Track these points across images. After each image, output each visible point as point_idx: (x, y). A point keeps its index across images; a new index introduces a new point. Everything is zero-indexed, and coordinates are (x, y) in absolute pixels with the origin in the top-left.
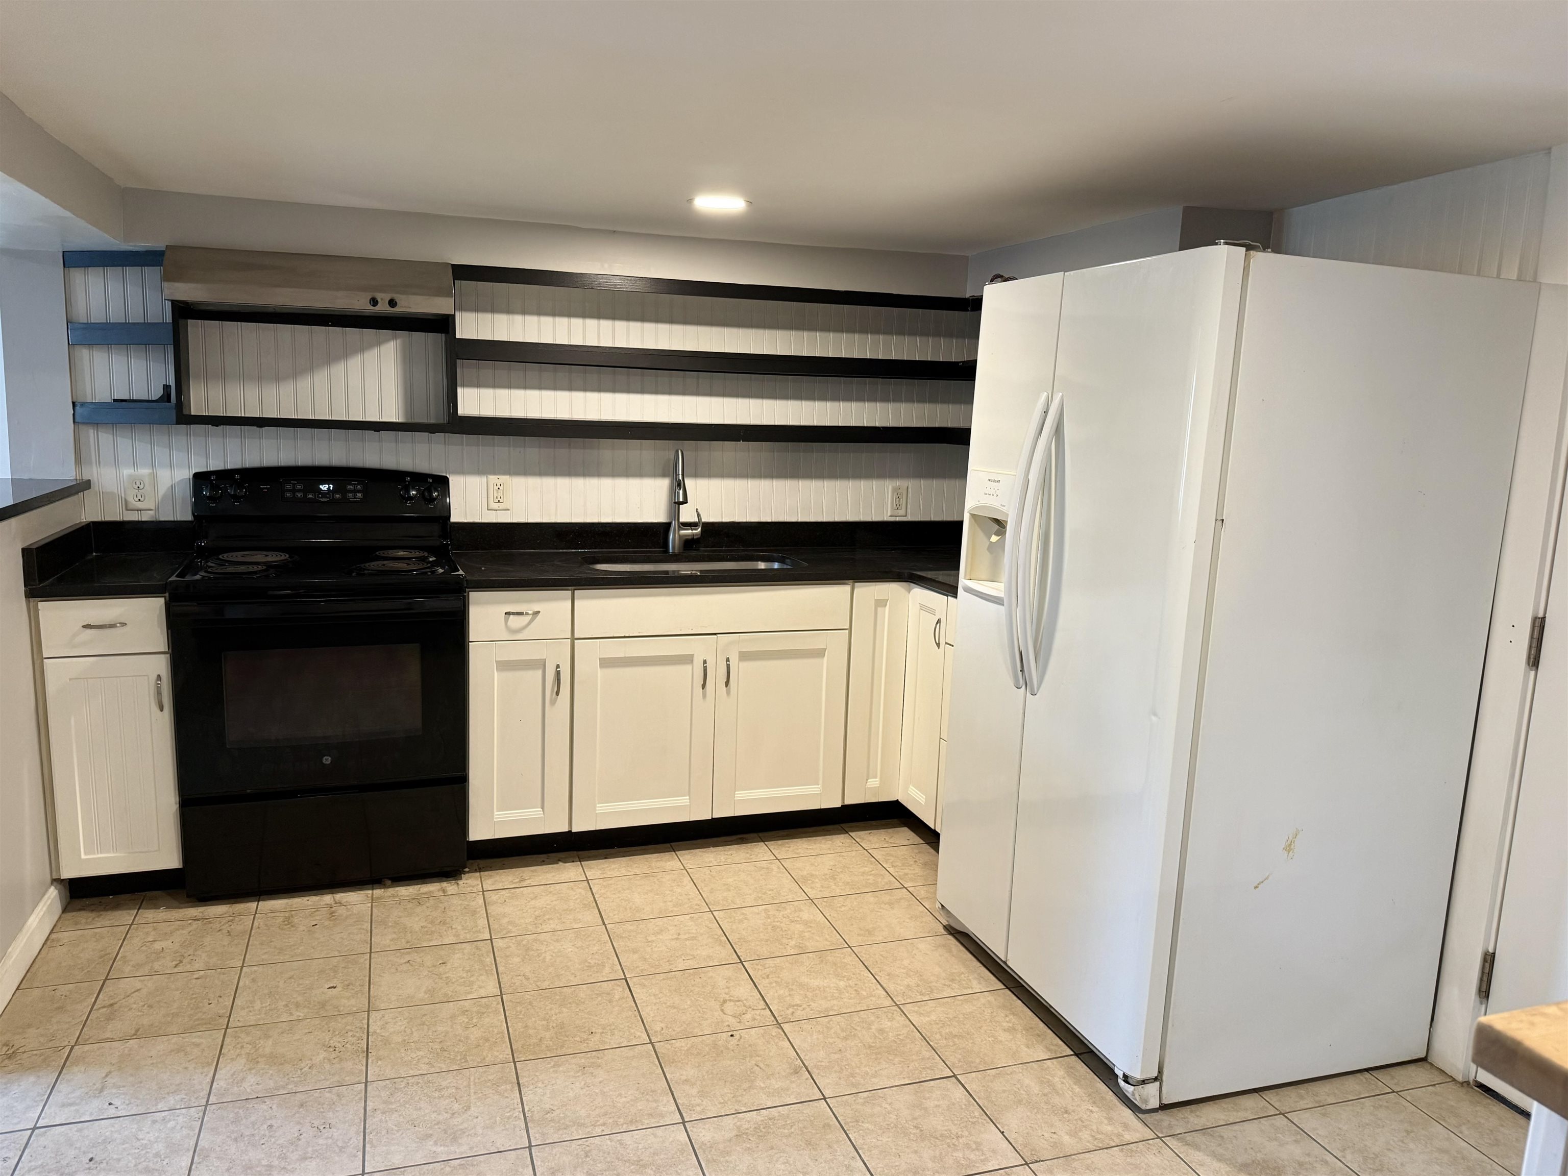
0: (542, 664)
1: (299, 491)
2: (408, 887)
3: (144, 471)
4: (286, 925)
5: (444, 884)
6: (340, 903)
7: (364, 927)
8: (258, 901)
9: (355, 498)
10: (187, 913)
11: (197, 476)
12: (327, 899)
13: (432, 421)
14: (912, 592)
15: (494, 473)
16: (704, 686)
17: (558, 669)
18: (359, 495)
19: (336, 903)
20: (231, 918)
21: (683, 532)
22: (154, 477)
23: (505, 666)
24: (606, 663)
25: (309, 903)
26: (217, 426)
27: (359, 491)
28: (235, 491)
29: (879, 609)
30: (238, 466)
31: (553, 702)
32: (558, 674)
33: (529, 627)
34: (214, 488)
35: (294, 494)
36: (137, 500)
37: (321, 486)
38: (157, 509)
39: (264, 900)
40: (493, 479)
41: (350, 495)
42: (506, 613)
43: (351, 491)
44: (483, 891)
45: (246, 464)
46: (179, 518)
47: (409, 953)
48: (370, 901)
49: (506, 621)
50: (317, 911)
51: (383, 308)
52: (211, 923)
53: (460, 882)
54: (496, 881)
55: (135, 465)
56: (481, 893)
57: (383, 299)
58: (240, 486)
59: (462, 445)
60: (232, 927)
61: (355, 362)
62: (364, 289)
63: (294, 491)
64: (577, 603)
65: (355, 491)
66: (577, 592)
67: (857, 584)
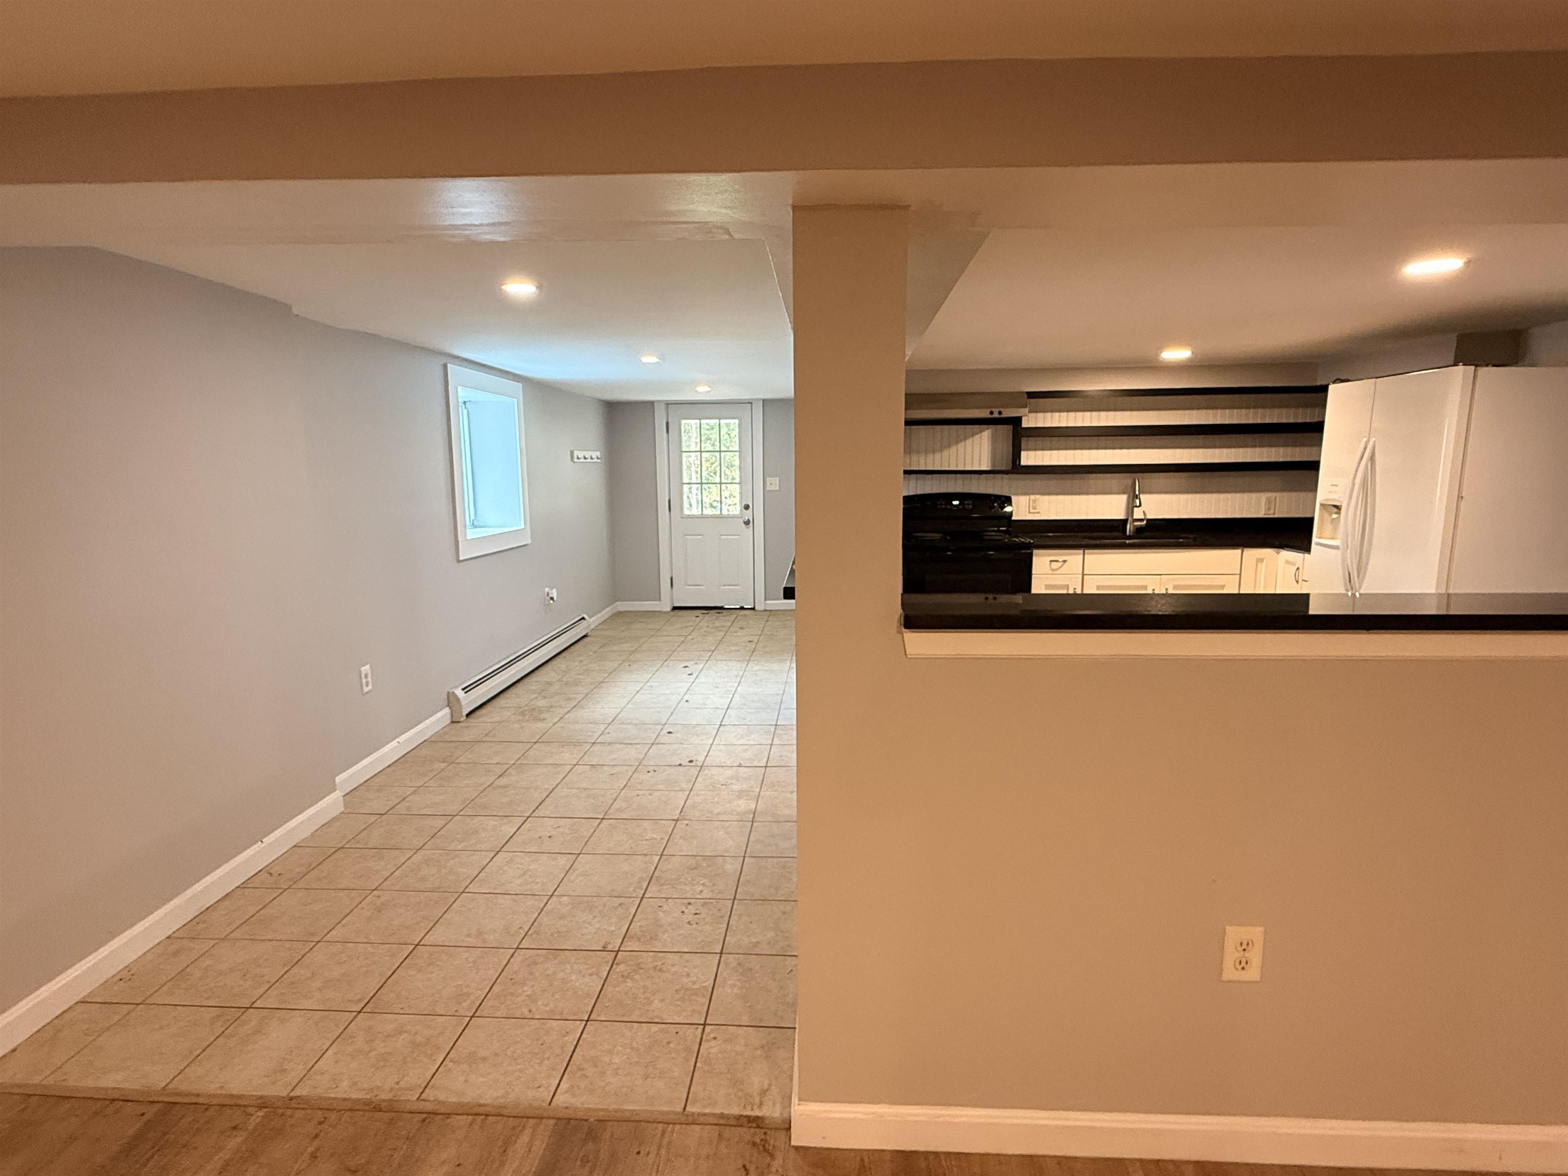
0: (1067, 587)
1: (944, 505)
9: (969, 508)
11: (905, 498)
13: (1005, 469)
14: (1280, 554)
15: (1033, 495)
17: (1075, 588)
18: (971, 506)
21: (1136, 523)
23: (1048, 587)
24: (1100, 588)
29: (1259, 564)
33: (1061, 568)
34: (912, 503)
37: (953, 502)
40: (1032, 497)
41: (966, 506)
42: (1051, 561)
49: (1052, 564)
51: (996, 415)
57: (996, 411)
59: (1019, 480)
61: (969, 442)
62: (987, 408)
63: (941, 505)
64: (1086, 556)
65: (968, 504)
66: (1086, 551)
67: (1245, 549)
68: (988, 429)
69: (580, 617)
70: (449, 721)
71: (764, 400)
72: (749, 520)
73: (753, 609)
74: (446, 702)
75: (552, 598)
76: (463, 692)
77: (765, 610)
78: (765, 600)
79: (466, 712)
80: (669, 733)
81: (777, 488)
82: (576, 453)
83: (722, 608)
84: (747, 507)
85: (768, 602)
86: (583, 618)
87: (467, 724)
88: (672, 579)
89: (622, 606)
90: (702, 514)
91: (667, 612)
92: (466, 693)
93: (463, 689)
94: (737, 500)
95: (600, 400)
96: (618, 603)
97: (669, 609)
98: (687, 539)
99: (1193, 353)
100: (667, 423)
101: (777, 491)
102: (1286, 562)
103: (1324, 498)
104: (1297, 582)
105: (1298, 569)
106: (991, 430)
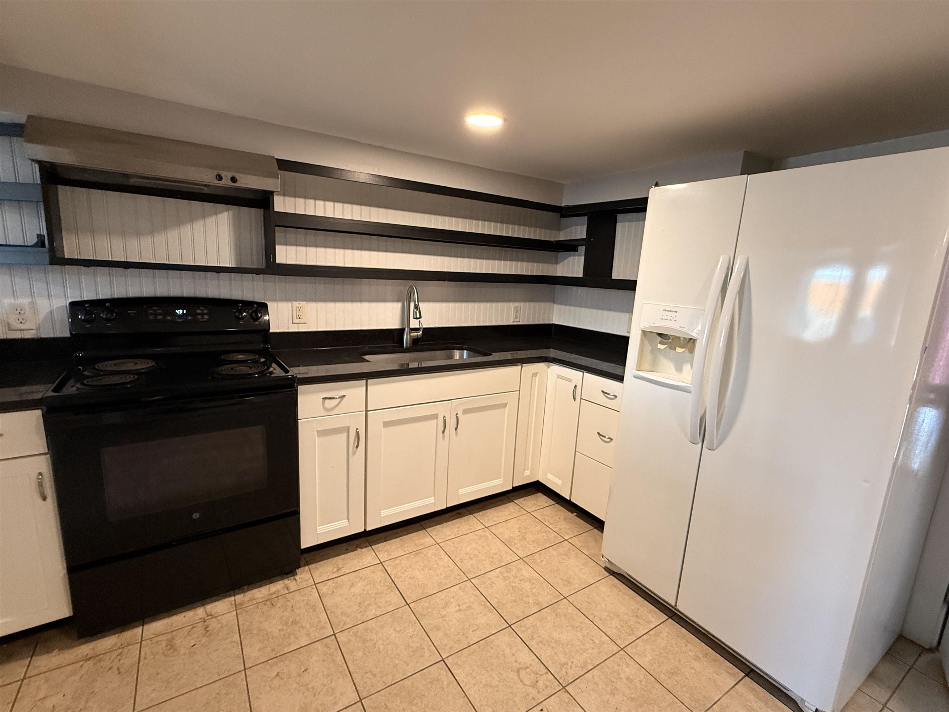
0: (347, 429)
1: (159, 314)
2: (261, 589)
3: (24, 301)
4: (170, 649)
5: (286, 581)
6: (211, 615)
7: (234, 639)
8: (143, 626)
9: (203, 319)
10: (79, 652)
11: (72, 304)
12: (200, 612)
13: (255, 267)
14: (551, 368)
15: (296, 301)
16: (443, 432)
17: (358, 431)
18: (206, 317)
19: (208, 616)
20: (120, 651)
21: (412, 334)
22: (33, 305)
23: (322, 433)
24: (387, 424)
25: (185, 620)
26: (88, 267)
27: (206, 314)
28: (107, 315)
30: (109, 297)
31: (354, 453)
32: (358, 434)
33: (339, 405)
34: (87, 313)
35: (156, 317)
36: (19, 322)
37: (177, 311)
38: (38, 329)
39: (147, 623)
40: (296, 304)
41: (199, 317)
42: (323, 398)
43: (199, 314)
44: (315, 584)
45: (114, 296)
46: (59, 335)
47: (276, 664)
48: (234, 609)
49: (323, 403)
50: (194, 627)
52: (102, 661)
53: (297, 577)
54: (321, 573)
55: (14, 294)
56: (314, 587)
57: (227, 175)
58: (110, 311)
59: (275, 282)
60: (121, 662)
61: (199, 225)
62: (211, 168)
63: (156, 315)
64: (369, 388)
65: (202, 314)
66: (369, 381)
67: (524, 365)
68: (227, 210)
102: (559, 377)
103: (651, 325)
104: (575, 399)
105: (575, 387)
106: (230, 212)
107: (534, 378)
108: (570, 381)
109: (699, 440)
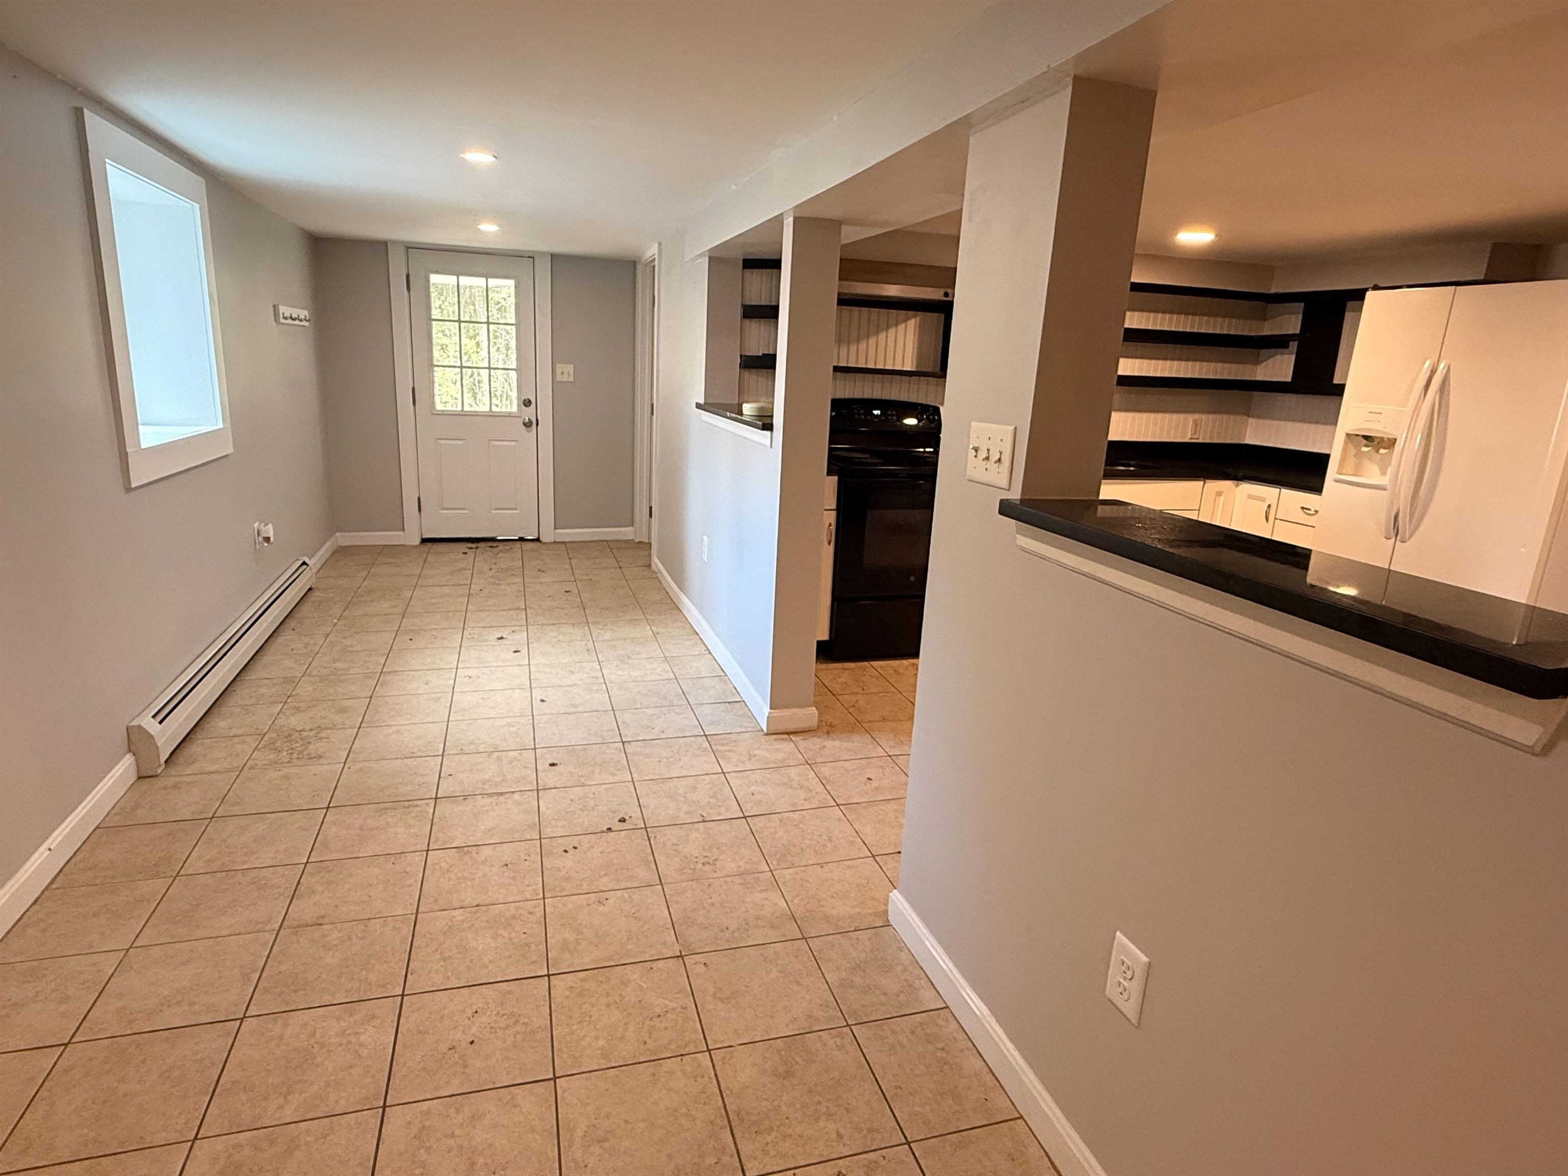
14: (1240, 487)
18: (895, 418)
27: (894, 415)
35: (862, 416)
37: (874, 411)
43: (890, 415)
51: (949, 298)
57: (951, 293)
61: (892, 331)
62: (940, 287)
63: (859, 414)
67: (1207, 481)
68: (915, 317)
69: (301, 562)
70: (136, 778)
71: (552, 256)
72: (530, 421)
73: (538, 540)
74: (125, 745)
75: (267, 539)
76: (155, 722)
77: (555, 542)
78: (555, 528)
79: (164, 757)
80: (552, 765)
81: (571, 379)
82: (284, 310)
83: (493, 540)
84: (527, 403)
85: (557, 531)
86: (304, 563)
87: (172, 781)
88: (419, 499)
89: (343, 539)
90: (463, 410)
91: (416, 546)
92: (161, 722)
93: (154, 717)
94: (514, 394)
95: (303, 230)
96: (338, 534)
97: (417, 541)
98: (440, 444)
99: (1217, 235)
100: (408, 277)
101: (571, 382)
102: (1250, 497)
103: (1356, 427)
104: (1267, 520)
105: (1269, 506)
106: (918, 319)
107: (1218, 498)
108: (1264, 500)
109: (1393, 534)
